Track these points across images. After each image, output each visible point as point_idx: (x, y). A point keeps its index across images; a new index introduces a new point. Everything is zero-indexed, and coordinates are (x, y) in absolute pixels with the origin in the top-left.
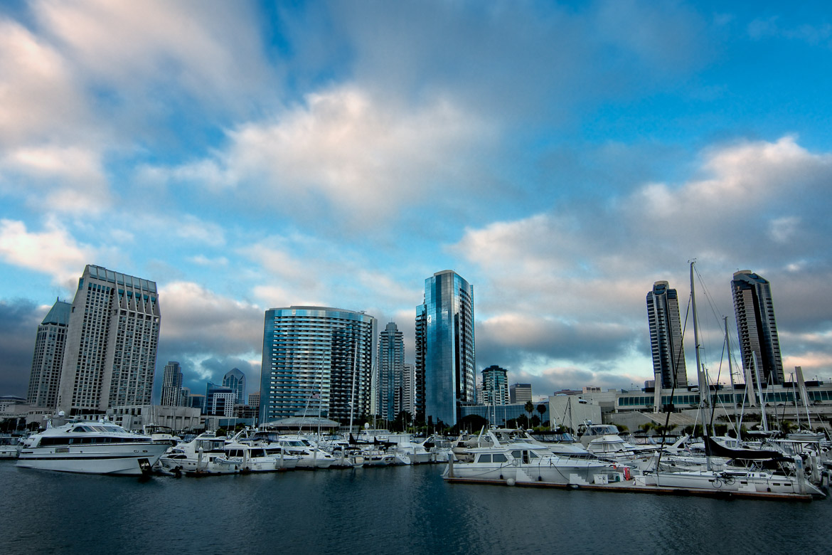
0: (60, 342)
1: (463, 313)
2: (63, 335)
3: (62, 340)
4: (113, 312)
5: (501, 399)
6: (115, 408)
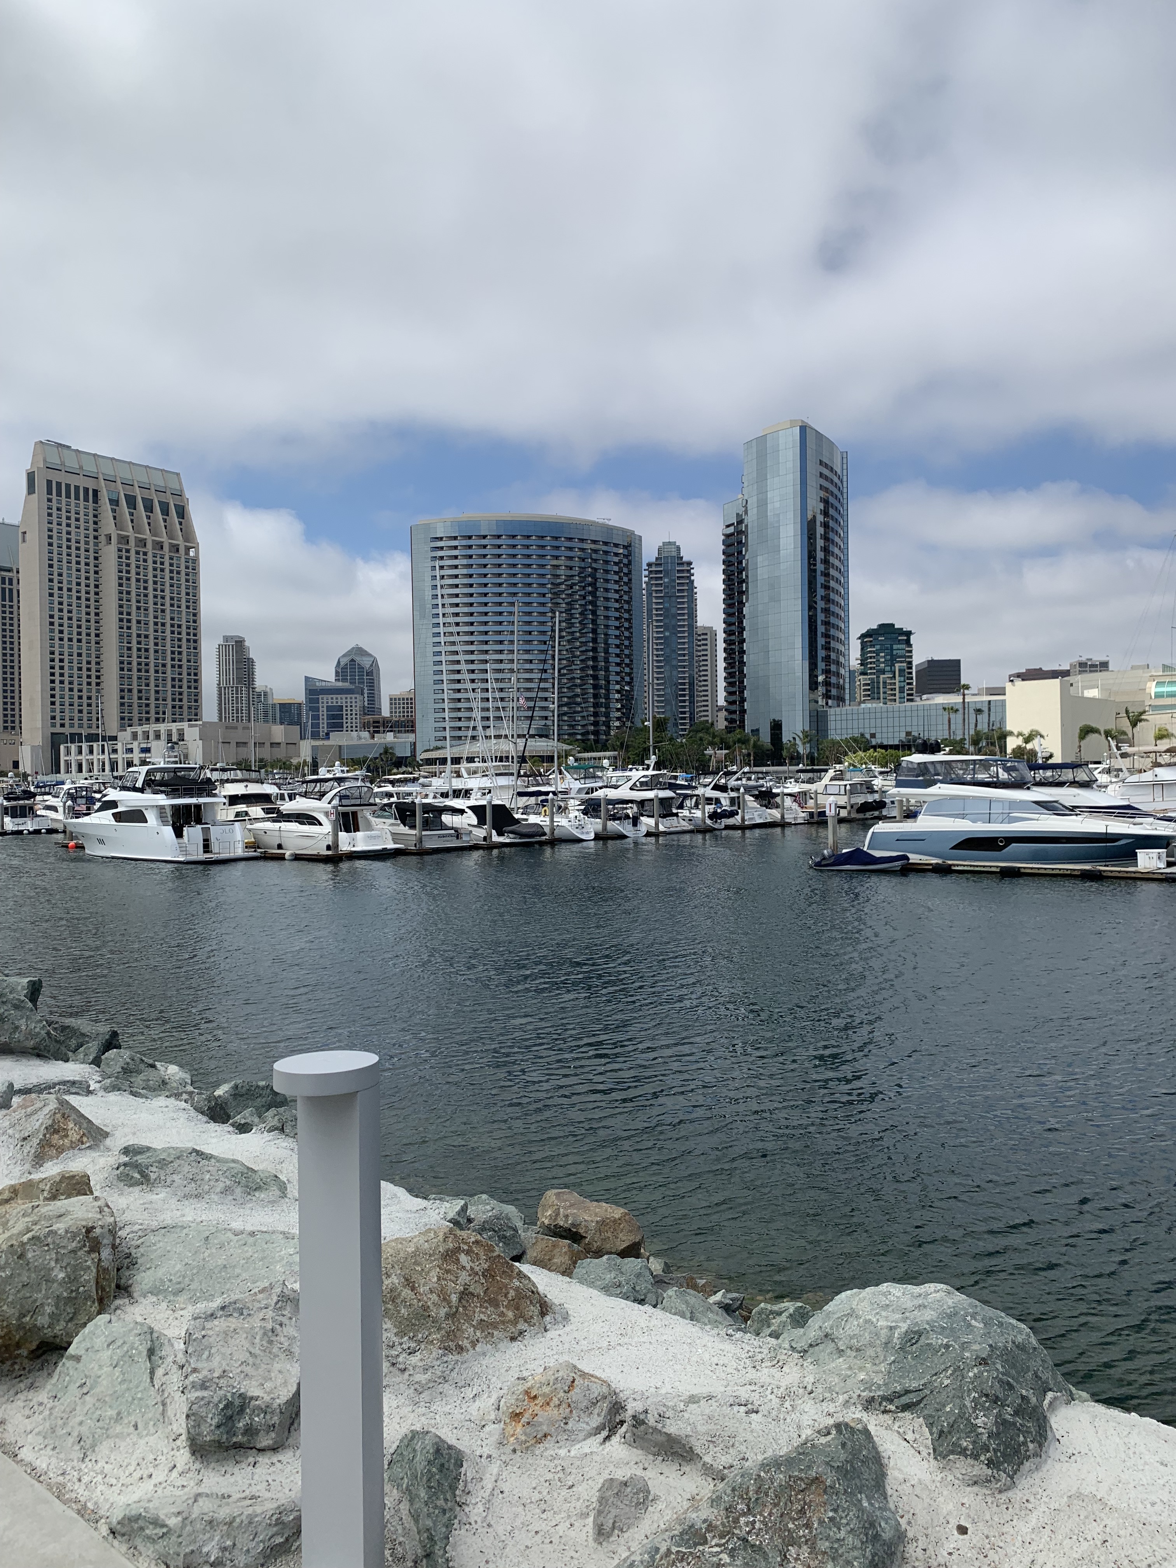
0: (7, 603)
1: (825, 513)
2: (11, 590)
3: (11, 600)
4: (102, 539)
5: (897, 692)
6: (133, 729)
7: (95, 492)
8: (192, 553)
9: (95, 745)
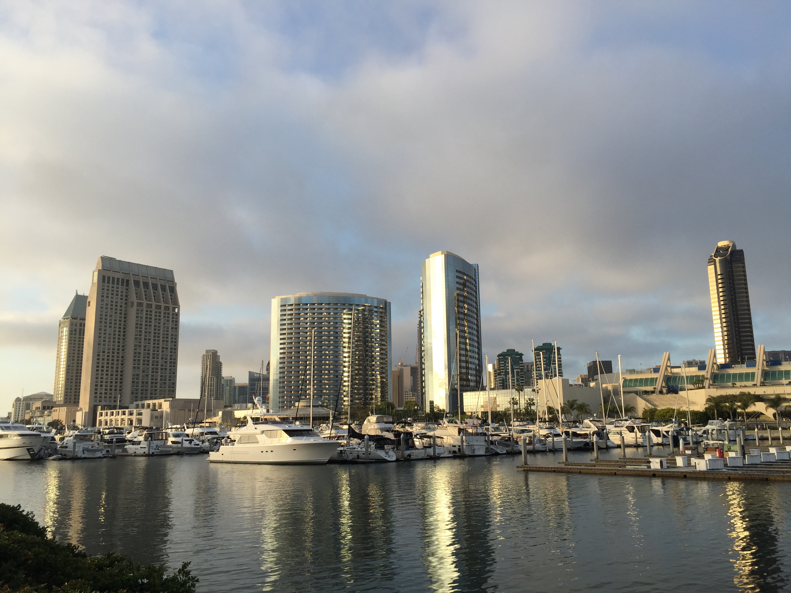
2: (84, 329)
4: (129, 304)
6: (137, 403)
7: (128, 281)
8: (176, 310)
9: (114, 411)
